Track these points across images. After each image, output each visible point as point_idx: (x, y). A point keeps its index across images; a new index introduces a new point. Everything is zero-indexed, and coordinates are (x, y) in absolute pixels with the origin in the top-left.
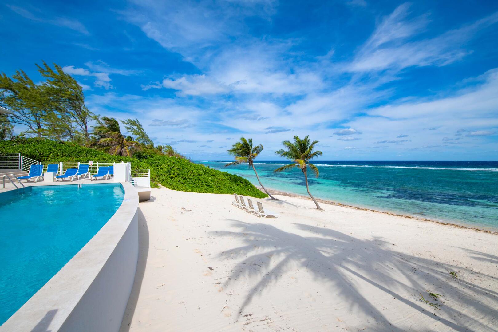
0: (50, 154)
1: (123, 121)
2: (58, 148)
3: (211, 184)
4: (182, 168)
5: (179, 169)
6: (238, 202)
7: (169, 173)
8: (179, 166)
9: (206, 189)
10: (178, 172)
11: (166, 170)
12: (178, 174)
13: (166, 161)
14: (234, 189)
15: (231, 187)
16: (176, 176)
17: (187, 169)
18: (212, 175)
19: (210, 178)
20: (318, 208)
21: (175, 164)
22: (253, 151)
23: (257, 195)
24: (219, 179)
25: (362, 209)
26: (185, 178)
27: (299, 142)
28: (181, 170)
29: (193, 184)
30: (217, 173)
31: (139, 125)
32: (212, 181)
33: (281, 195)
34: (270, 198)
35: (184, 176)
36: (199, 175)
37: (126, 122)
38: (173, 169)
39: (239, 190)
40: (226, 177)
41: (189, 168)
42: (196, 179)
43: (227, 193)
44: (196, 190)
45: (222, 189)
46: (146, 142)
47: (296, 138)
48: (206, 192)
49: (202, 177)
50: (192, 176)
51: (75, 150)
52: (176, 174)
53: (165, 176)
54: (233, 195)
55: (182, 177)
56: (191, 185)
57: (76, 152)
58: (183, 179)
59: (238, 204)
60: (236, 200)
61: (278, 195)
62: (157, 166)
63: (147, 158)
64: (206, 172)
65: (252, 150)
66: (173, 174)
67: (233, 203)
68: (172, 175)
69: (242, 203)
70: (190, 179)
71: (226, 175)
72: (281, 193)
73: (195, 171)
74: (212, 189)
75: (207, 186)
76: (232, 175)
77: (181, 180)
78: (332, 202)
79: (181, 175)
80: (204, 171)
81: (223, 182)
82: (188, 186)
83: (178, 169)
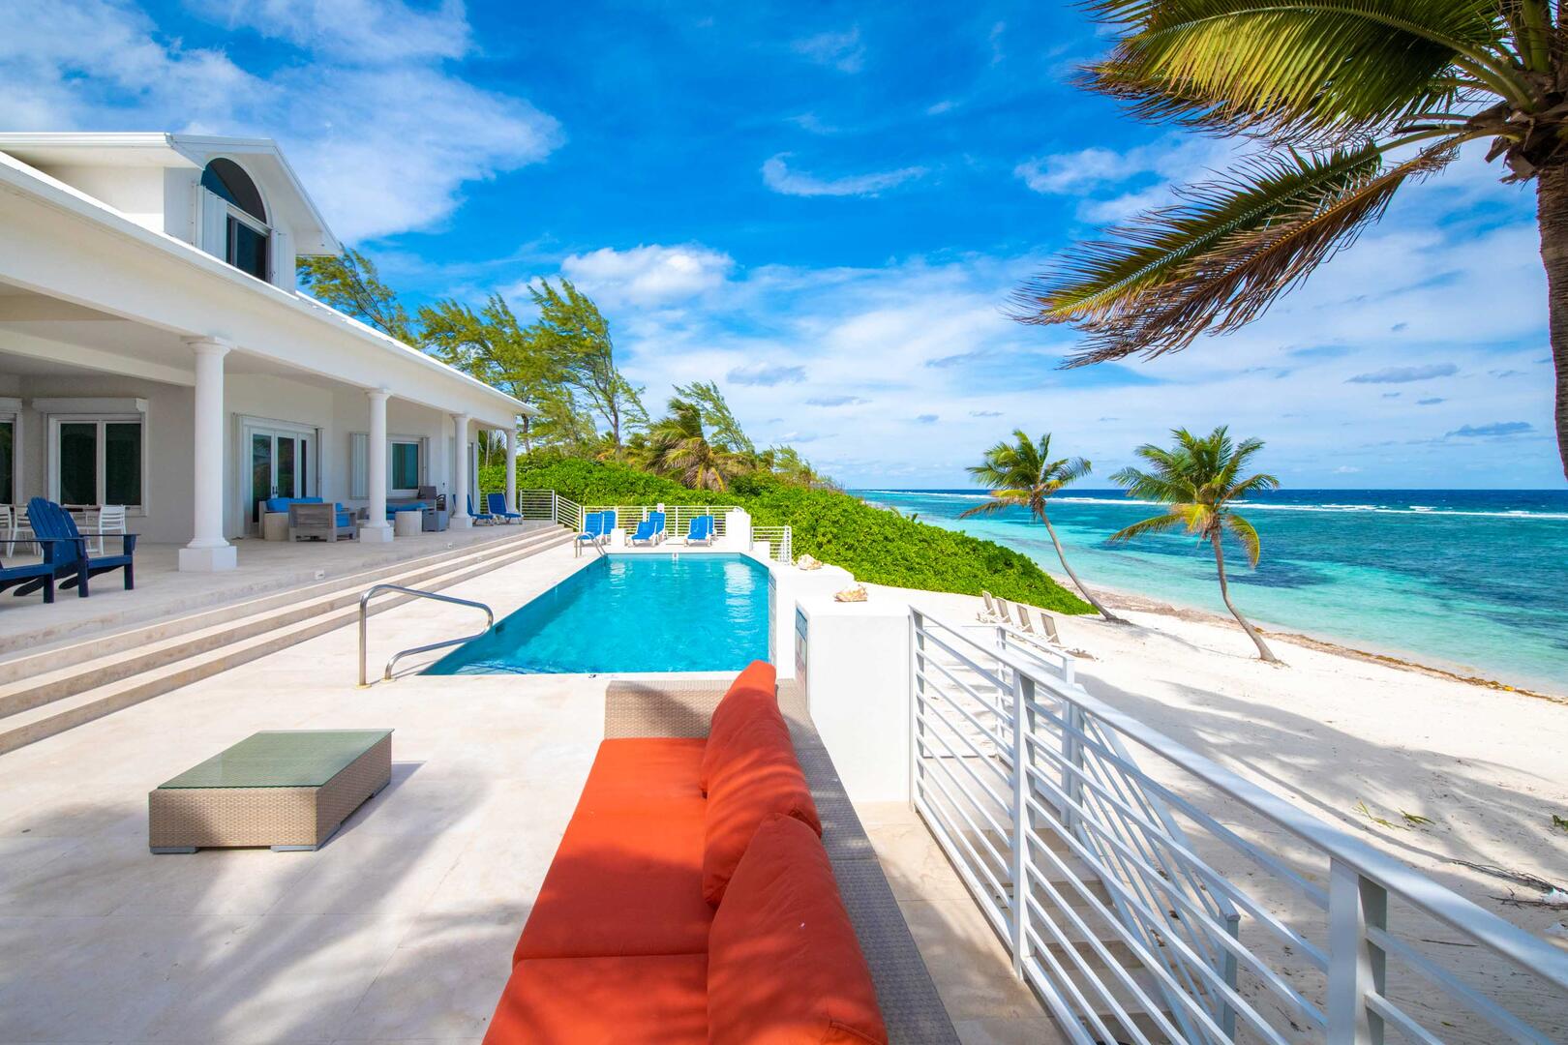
0: (585, 488)
1: (681, 388)
2: (596, 475)
3: (918, 564)
4: (843, 520)
5: (837, 522)
6: (993, 613)
7: (812, 533)
8: (835, 515)
9: (905, 578)
10: (835, 531)
11: (805, 524)
12: (835, 537)
13: (805, 503)
14: (984, 583)
15: (975, 576)
16: (829, 542)
17: (855, 522)
18: (920, 541)
19: (916, 549)
20: (1265, 656)
21: (826, 510)
22: (1047, 473)
23: (1056, 603)
24: (942, 552)
26: (850, 547)
27: (1190, 445)
28: (841, 526)
29: (873, 563)
30: (936, 535)
31: (718, 398)
32: (923, 557)
33: (1149, 611)
34: (1101, 616)
35: (848, 540)
36: (886, 538)
37: (688, 391)
38: (823, 522)
39: (998, 586)
40: (961, 546)
41: (861, 522)
42: (879, 549)
43: (964, 592)
44: (880, 578)
45: (951, 578)
46: (736, 443)
47: (1182, 435)
48: (905, 585)
49: (895, 544)
50: (869, 542)
51: (626, 479)
52: (830, 536)
53: (803, 539)
54: (982, 599)
55: (846, 543)
56: (867, 565)
57: (627, 485)
58: (847, 549)
59: (992, 618)
60: (986, 608)
61: (1137, 610)
62: (784, 514)
63: (759, 494)
64: (906, 531)
65: (1043, 472)
66: (824, 535)
67: (979, 615)
68: (820, 539)
69: (1003, 616)
70: (865, 550)
71: (964, 541)
72: (1151, 607)
73: (875, 529)
74: (920, 577)
75: (910, 569)
76: (979, 543)
77: (842, 551)
78: (1348, 650)
79: (842, 539)
80: (899, 529)
81: (954, 561)
82: (860, 567)
83: (834, 522)
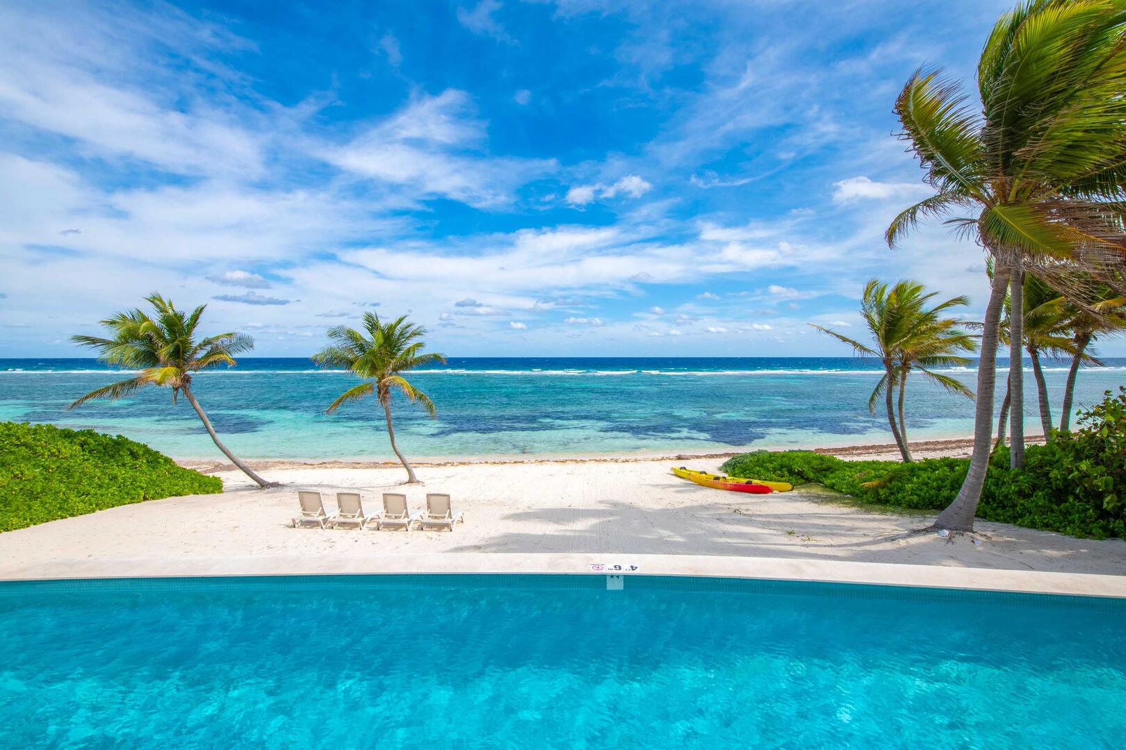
20: (412, 480)
25: (445, 465)
